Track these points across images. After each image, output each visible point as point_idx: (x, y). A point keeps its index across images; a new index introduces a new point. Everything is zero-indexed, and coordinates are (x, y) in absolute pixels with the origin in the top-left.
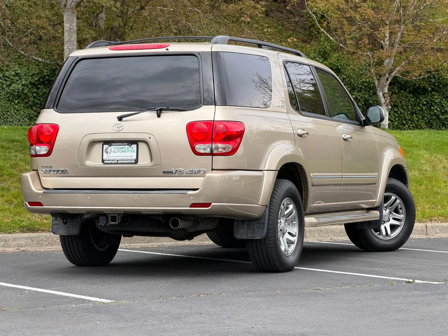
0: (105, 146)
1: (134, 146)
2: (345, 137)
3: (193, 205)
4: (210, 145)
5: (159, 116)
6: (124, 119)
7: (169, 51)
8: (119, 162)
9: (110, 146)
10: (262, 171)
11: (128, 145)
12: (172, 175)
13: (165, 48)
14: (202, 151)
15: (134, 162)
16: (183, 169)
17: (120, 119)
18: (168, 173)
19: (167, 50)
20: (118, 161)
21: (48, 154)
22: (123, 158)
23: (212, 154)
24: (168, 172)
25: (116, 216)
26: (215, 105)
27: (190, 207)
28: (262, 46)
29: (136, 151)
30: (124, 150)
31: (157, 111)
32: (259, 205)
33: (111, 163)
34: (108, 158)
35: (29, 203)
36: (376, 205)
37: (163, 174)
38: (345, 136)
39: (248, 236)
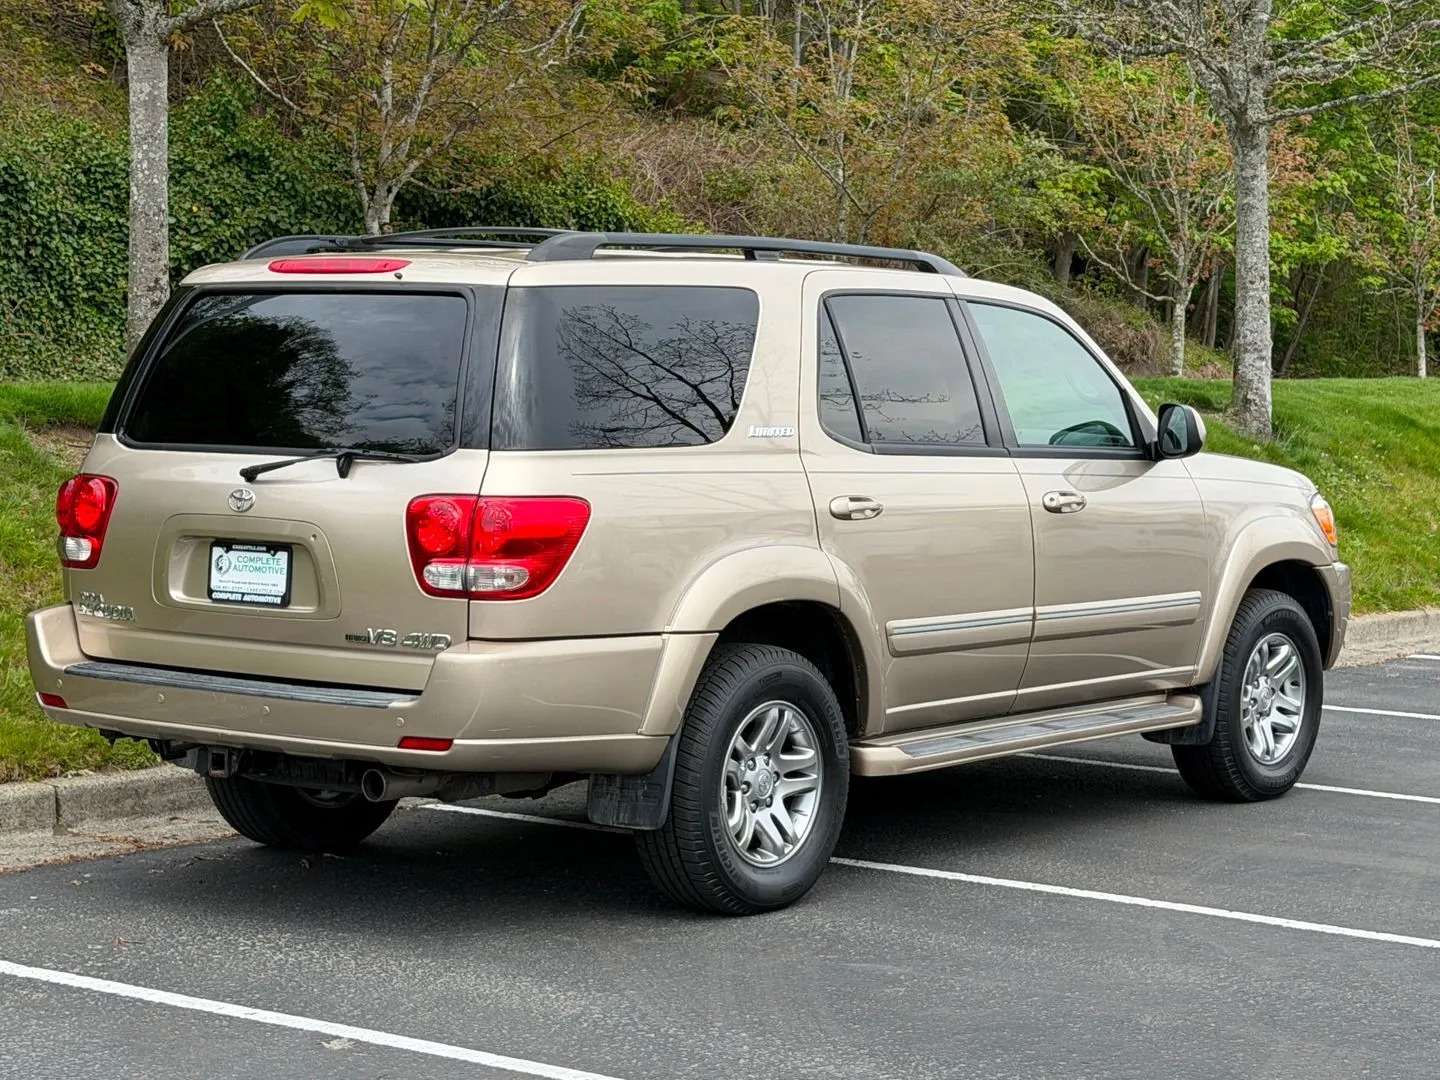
0: (217, 551)
1: (283, 556)
2: (1054, 504)
3: (405, 742)
4: (462, 567)
5: (343, 473)
6: (260, 477)
7: (403, 280)
8: (246, 598)
9: (227, 552)
10: (659, 634)
11: (268, 551)
12: (369, 647)
13: (393, 273)
14: (444, 584)
15: (278, 601)
16: (394, 633)
17: (250, 475)
18: (357, 641)
19: (400, 277)
20: (243, 594)
21: (92, 563)
22: (256, 587)
23: (465, 593)
24: (358, 638)
25: (223, 756)
26: (490, 450)
27: (399, 747)
28: (756, 253)
29: (285, 571)
30: (259, 564)
31: (339, 458)
32: (641, 734)
33: (227, 601)
34: (222, 585)
35: (42, 694)
36: (1196, 680)
37: (345, 643)
38: (1052, 499)
39: (621, 820)
